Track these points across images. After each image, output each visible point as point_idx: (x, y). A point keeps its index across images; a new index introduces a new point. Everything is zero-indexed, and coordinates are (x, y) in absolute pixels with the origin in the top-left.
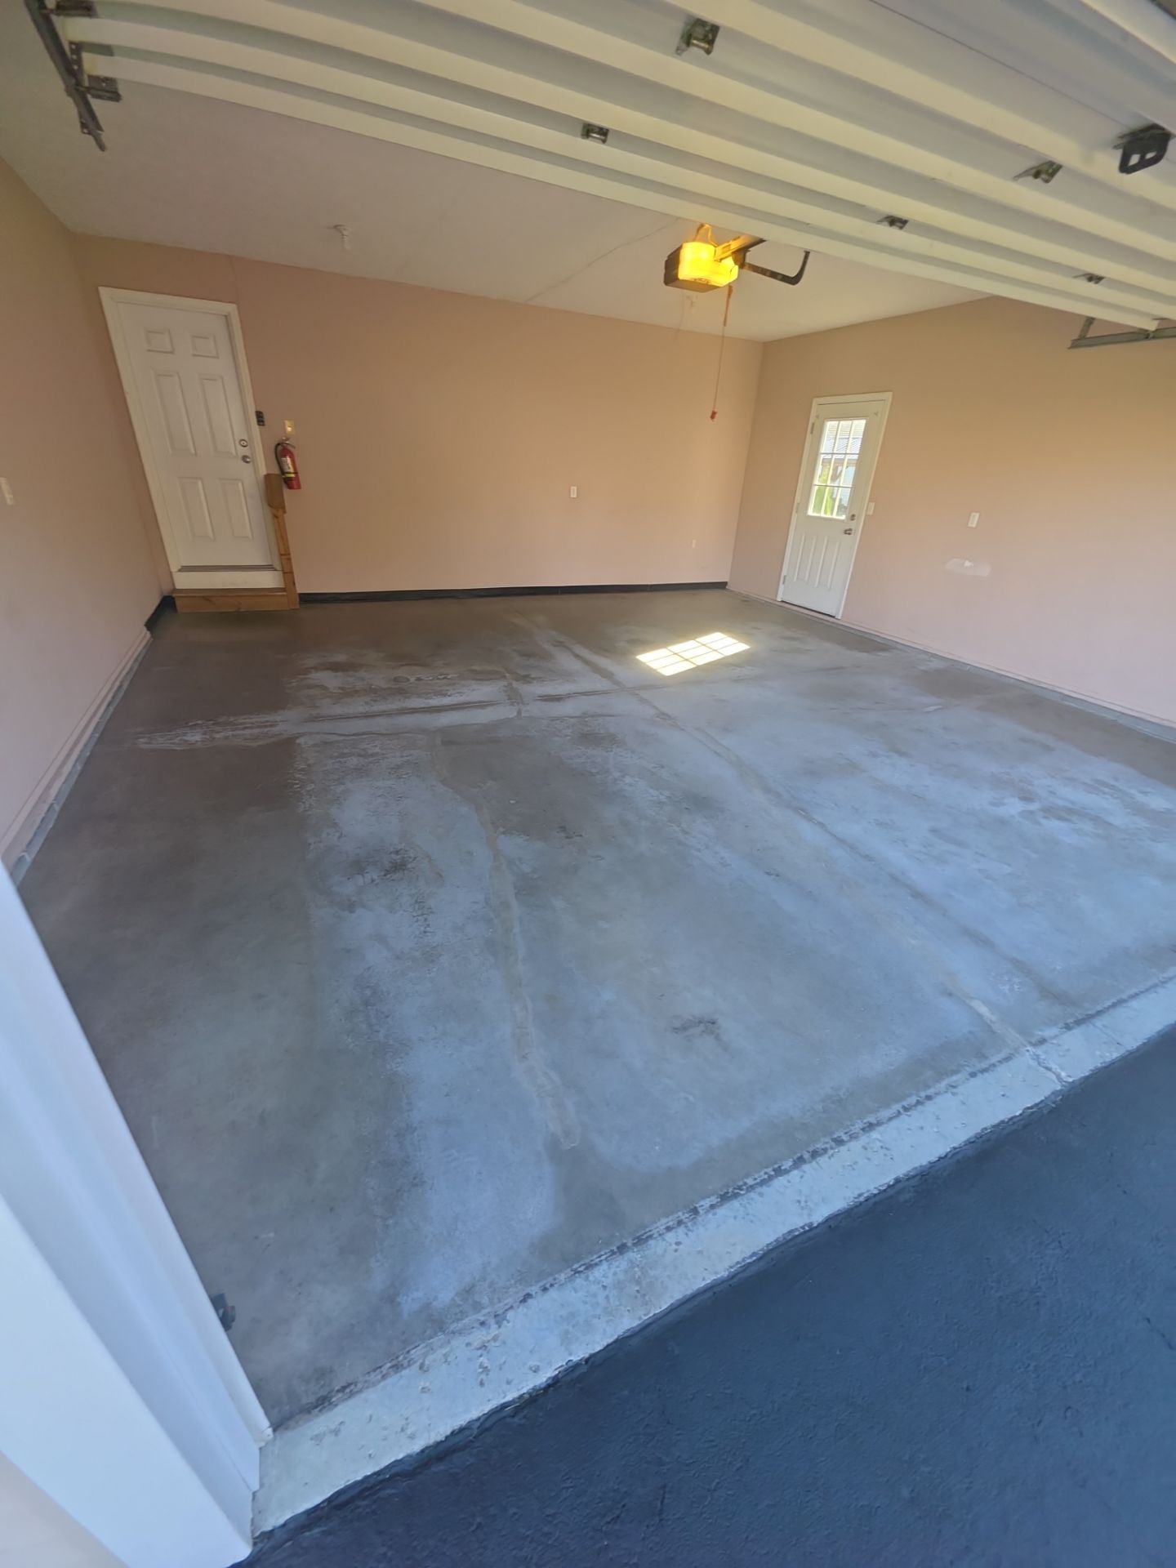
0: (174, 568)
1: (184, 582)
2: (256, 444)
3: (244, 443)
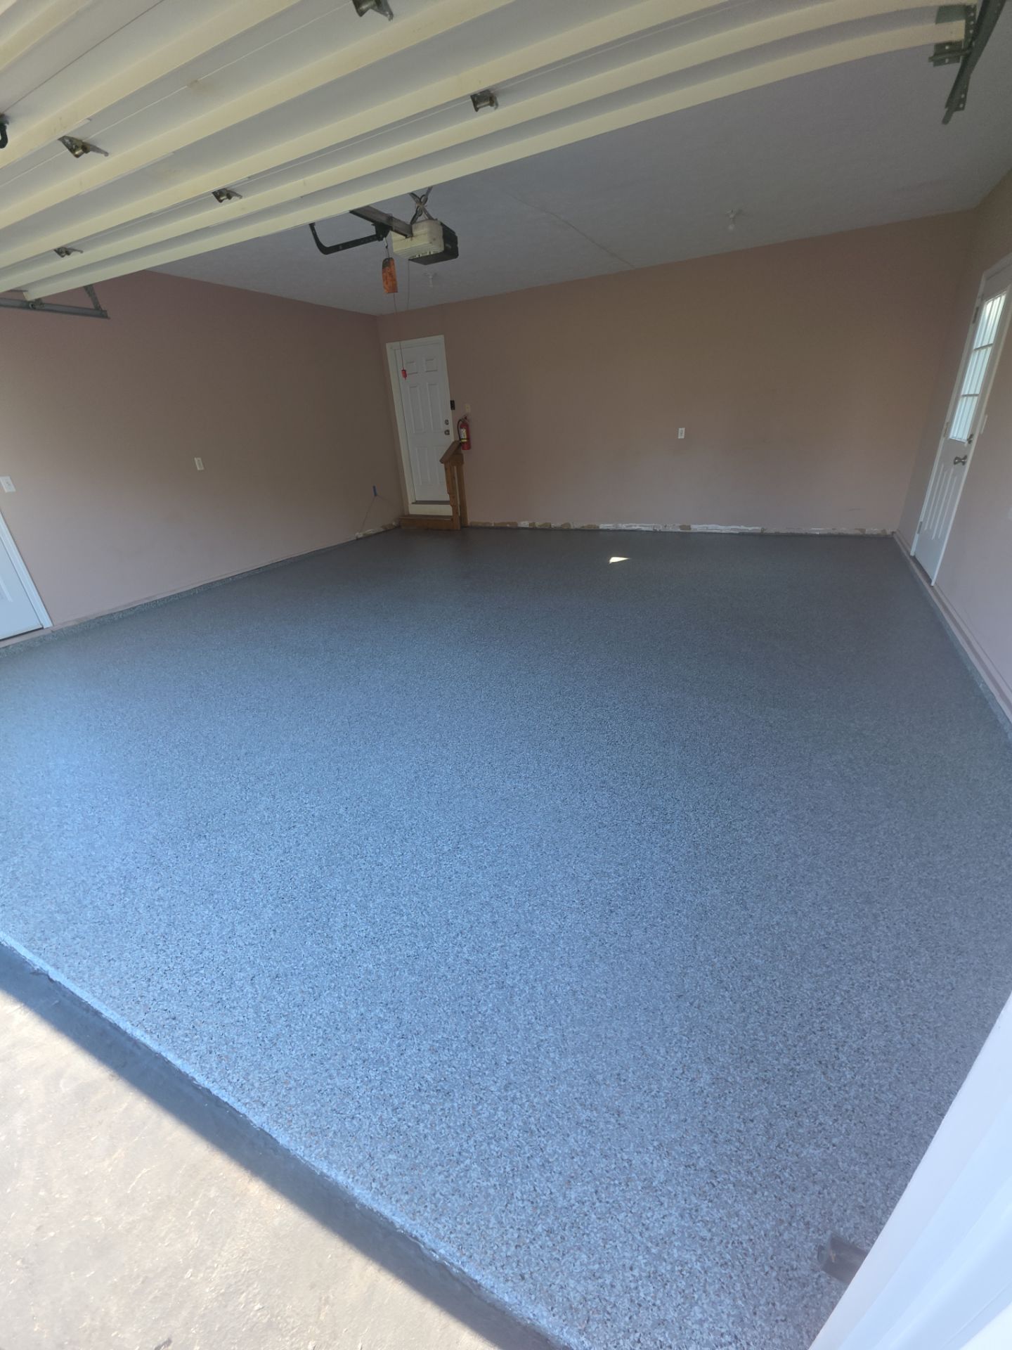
0: (410, 502)
1: (415, 510)
2: (450, 422)
3: (447, 422)
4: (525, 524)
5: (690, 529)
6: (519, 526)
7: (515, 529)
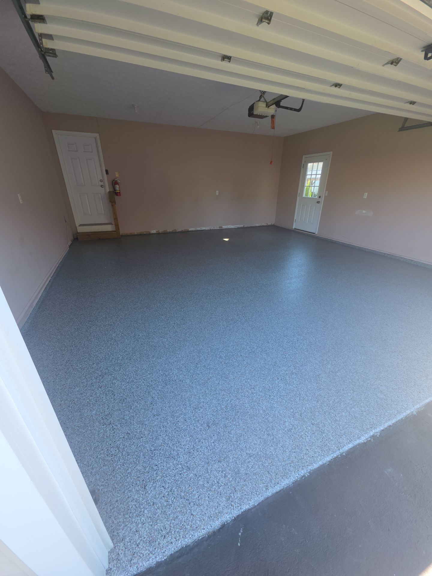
0: (77, 226)
1: (81, 230)
2: (105, 181)
3: (102, 181)
4: (154, 232)
5: (222, 228)
6: (151, 233)
7: (149, 234)
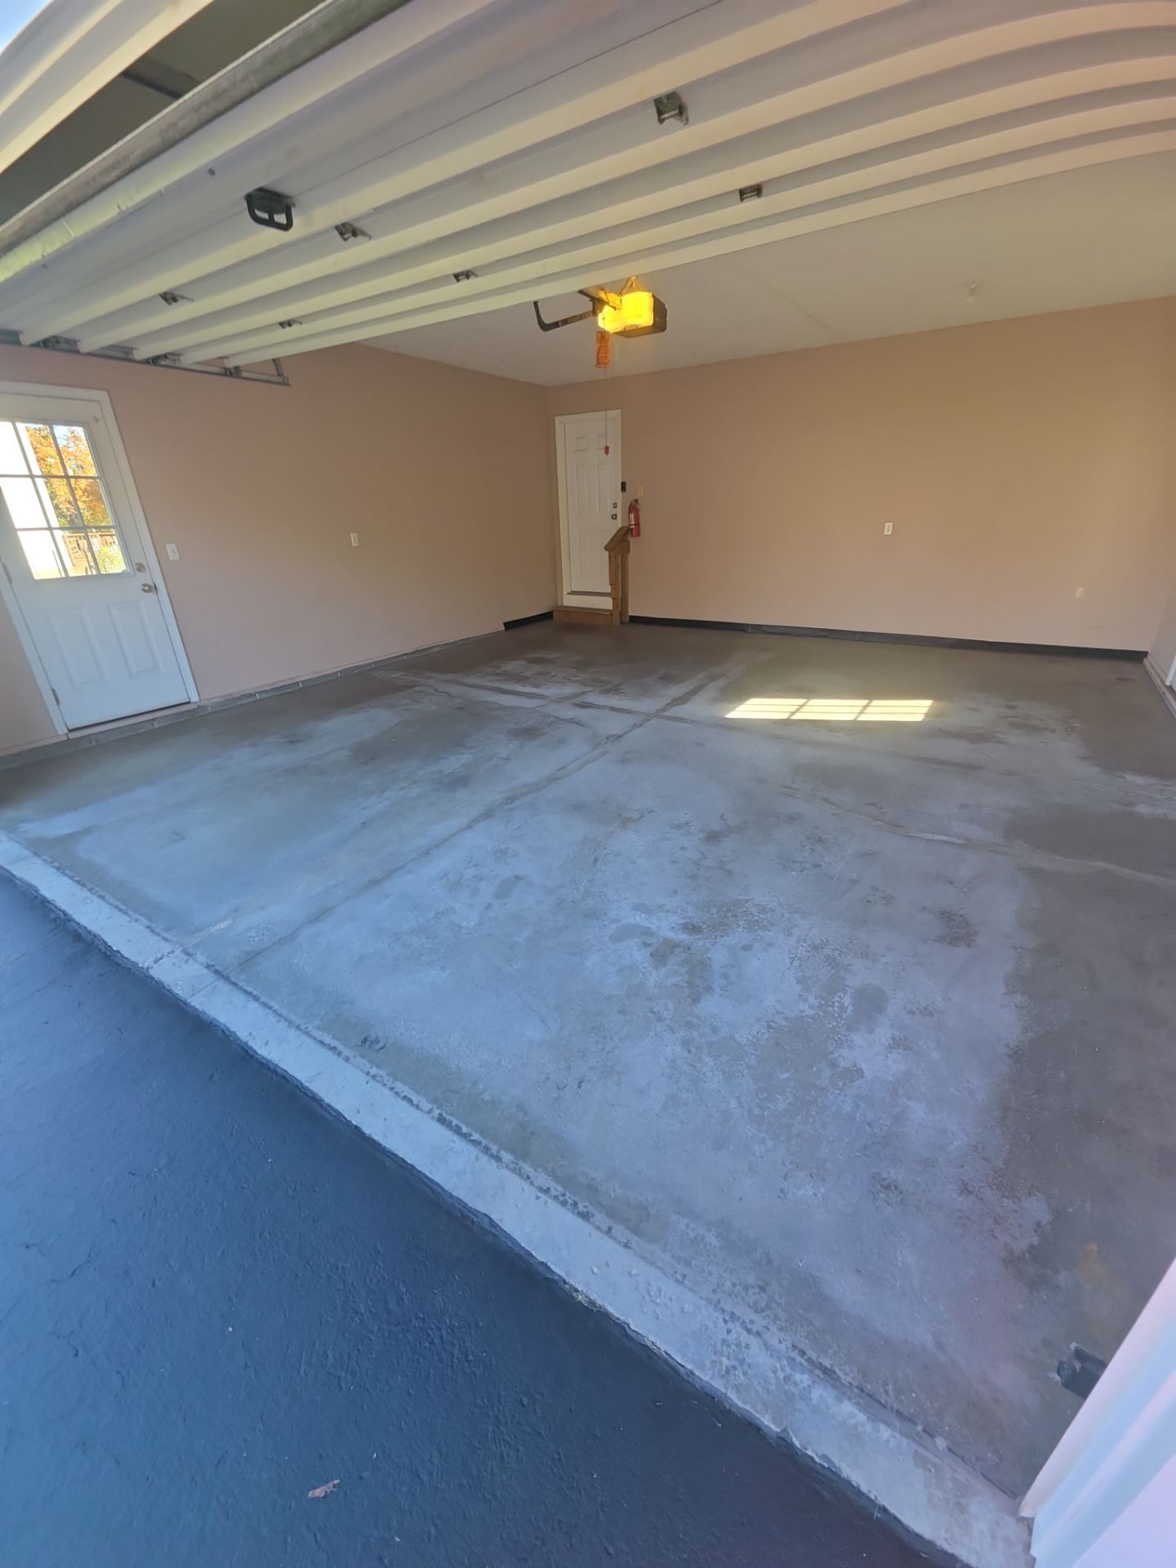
0: (565, 592)
1: (570, 601)
2: (619, 505)
3: (615, 505)
